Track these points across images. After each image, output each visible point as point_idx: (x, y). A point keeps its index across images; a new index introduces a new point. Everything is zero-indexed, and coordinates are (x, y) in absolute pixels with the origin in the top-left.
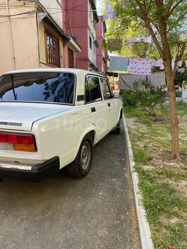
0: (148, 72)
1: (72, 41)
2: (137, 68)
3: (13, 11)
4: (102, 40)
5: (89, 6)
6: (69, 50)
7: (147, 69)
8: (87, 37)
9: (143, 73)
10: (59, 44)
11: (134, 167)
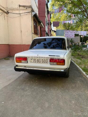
0: (73, 37)
1: (42, 23)
2: (68, 35)
3: (21, 12)
4: (50, 22)
5: (46, 7)
6: (40, 27)
7: (73, 35)
8: (45, 21)
9: (71, 37)
10: (37, 25)
11: (86, 74)
